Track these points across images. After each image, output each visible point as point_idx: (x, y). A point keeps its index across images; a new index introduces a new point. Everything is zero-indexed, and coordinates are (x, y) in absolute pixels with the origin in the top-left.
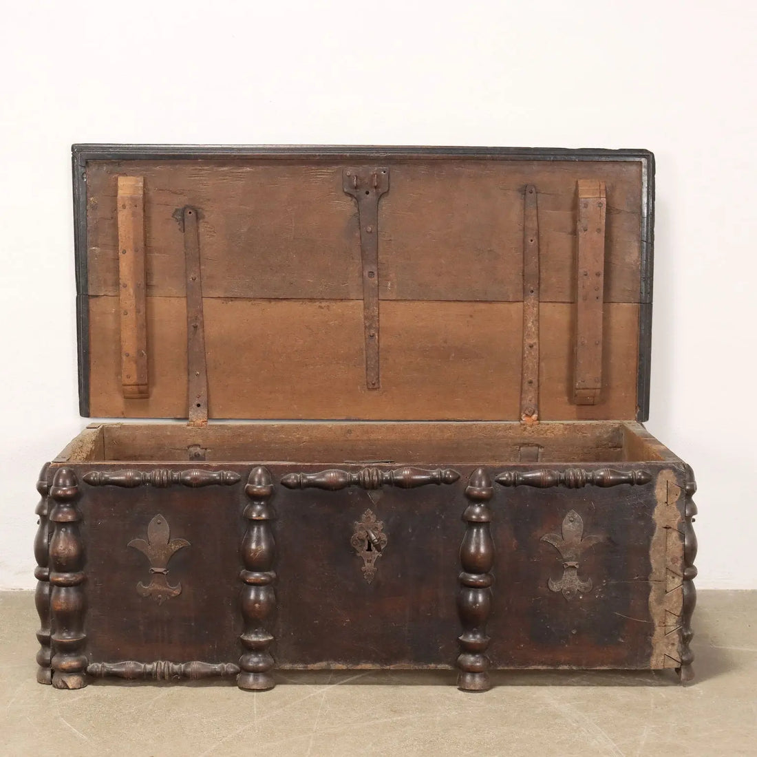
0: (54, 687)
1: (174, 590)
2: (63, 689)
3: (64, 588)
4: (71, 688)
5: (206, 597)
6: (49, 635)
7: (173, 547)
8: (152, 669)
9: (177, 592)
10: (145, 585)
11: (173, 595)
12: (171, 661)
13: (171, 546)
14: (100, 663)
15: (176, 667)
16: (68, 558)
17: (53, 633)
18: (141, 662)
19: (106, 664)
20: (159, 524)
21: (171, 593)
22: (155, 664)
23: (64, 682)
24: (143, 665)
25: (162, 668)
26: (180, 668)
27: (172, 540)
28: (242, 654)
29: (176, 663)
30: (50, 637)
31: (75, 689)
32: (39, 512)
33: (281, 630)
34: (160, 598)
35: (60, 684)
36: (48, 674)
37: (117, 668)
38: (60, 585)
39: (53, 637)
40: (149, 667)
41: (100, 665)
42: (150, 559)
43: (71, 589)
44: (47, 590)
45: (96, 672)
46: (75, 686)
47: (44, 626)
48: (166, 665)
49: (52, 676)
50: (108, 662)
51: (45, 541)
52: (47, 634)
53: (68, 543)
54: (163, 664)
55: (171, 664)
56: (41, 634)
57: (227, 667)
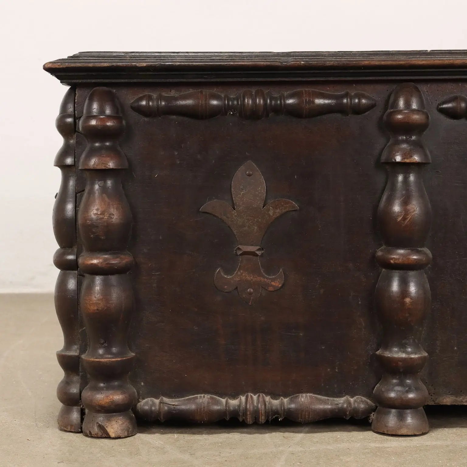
0: (87, 436)
1: (273, 280)
2: (101, 437)
3: (101, 277)
4: (113, 435)
5: (322, 291)
6: (76, 354)
7: (271, 213)
8: (239, 406)
9: (277, 284)
10: (227, 274)
11: (271, 289)
12: (267, 394)
13: (269, 210)
14: (157, 398)
15: (276, 403)
16: (108, 227)
17: (83, 350)
18: (221, 396)
19: (166, 400)
20: (249, 175)
21: (268, 285)
22: (243, 398)
23: (101, 427)
24: (224, 401)
25: (255, 404)
26: (282, 404)
27: (270, 201)
28: (378, 380)
29: (275, 396)
30: (78, 357)
31: (119, 438)
32: (60, 163)
33: (438, 343)
34: (250, 294)
35: (96, 430)
36: (75, 416)
37: (183, 404)
38: (95, 271)
39: (83, 356)
40: (234, 403)
41: (157, 401)
42: (235, 232)
43: (113, 279)
44: (72, 284)
45: (151, 411)
46: (120, 433)
47: (69, 341)
48: (261, 399)
49: (82, 420)
50: (170, 396)
51: (70, 207)
52: (74, 352)
53: (109, 205)
54: (255, 397)
55: (268, 398)
56: (63, 353)
57: (355, 401)
